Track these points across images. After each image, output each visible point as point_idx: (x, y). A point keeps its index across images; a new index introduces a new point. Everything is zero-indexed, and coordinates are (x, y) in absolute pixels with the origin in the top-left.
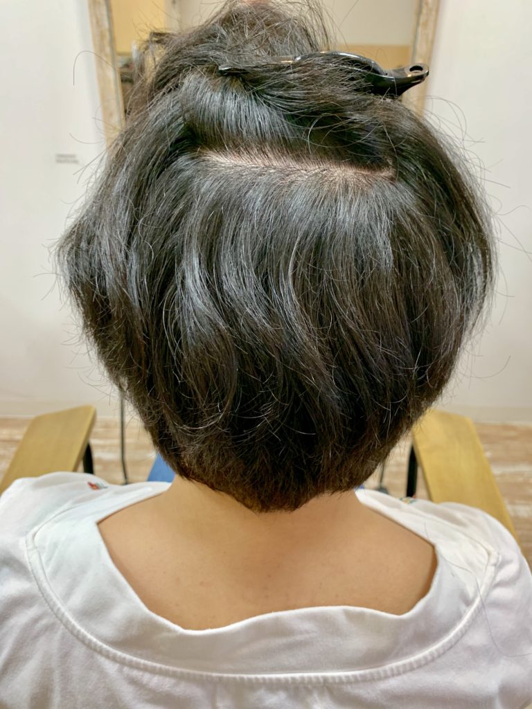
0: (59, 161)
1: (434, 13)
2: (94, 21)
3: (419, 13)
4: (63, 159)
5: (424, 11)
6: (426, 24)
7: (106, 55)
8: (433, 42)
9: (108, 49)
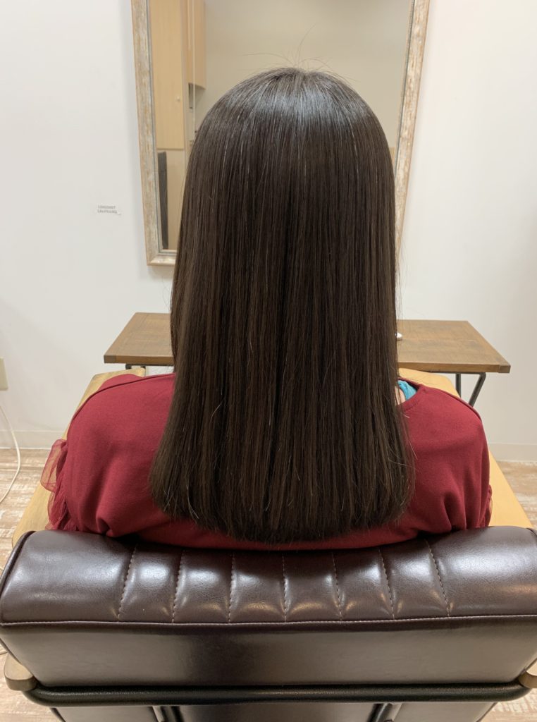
0: (101, 211)
1: (416, 95)
2: (140, 98)
3: (404, 95)
4: (104, 209)
5: (408, 94)
6: (409, 104)
7: (147, 126)
8: (415, 118)
9: (149, 121)
